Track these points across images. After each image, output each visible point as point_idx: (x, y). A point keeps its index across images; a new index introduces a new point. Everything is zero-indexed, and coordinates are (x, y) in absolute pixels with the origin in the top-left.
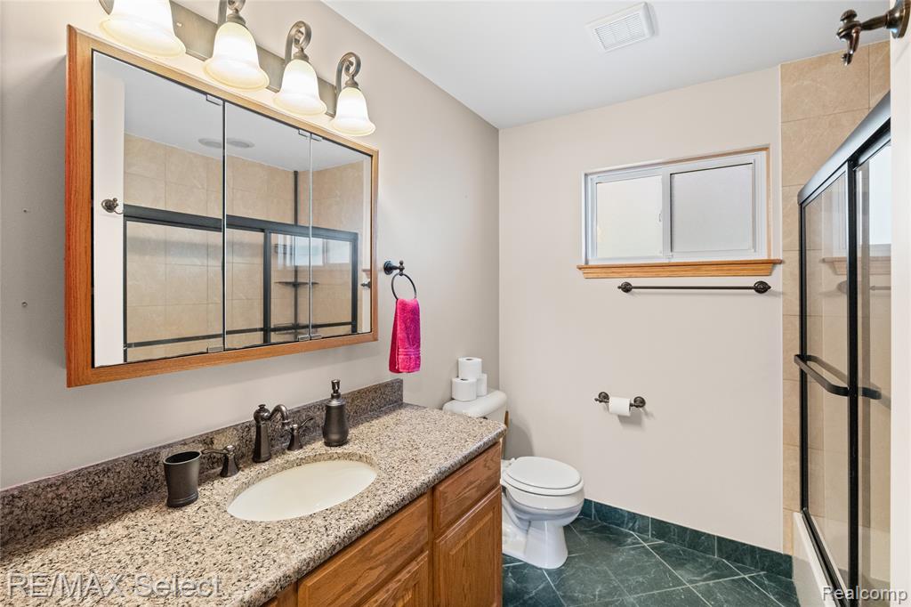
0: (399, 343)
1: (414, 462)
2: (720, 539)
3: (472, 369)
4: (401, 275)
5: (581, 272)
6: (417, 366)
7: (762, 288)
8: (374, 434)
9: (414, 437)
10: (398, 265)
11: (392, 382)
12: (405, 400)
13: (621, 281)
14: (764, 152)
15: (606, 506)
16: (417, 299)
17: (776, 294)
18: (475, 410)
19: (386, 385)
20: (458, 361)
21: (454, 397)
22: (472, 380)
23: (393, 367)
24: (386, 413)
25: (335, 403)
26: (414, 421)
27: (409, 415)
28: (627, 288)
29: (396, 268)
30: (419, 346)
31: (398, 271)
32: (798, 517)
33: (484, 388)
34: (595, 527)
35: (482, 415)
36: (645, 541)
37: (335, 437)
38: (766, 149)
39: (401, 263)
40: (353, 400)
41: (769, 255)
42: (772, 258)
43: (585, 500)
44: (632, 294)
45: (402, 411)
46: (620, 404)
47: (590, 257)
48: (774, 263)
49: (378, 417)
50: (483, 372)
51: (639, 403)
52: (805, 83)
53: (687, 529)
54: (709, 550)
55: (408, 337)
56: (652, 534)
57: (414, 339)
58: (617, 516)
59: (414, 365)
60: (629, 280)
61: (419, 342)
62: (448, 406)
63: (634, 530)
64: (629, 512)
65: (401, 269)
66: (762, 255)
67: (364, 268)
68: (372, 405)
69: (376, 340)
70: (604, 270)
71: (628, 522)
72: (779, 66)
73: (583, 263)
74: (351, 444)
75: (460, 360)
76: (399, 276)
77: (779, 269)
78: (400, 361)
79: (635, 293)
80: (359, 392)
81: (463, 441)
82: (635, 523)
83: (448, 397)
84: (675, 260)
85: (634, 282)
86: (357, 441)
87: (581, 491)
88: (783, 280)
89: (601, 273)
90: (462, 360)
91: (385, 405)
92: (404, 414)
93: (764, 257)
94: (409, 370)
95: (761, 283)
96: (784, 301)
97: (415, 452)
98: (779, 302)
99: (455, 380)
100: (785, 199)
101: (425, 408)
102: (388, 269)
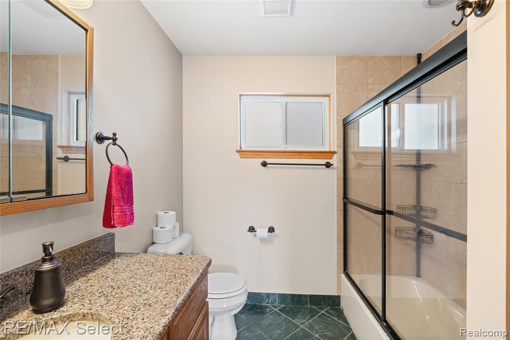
0: (114, 202)
1: (147, 307)
2: (311, 296)
3: (168, 219)
4: (115, 144)
5: (238, 154)
6: (132, 221)
7: (328, 165)
8: (95, 288)
9: (138, 282)
10: (111, 136)
11: (105, 236)
12: (117, 250)
13: (262, 160)
14: (328, 98)
15: (253, 293)
16: (130, 165)
17: (334, 169)
18: (173, 249)
19: (99, 239)
20: (157, 214)
21: (154, 241)
22: (169, 227)
23: (108, 222)
24: (101, 265)
25: (47, 266)
26: (132, 267)
27: (125, 262)
28: (264, 164)
29: (108, 138)
30: (132, 204)
31: (111, 141)
32: (343, 276)
33: (177, 232)
34: (247, 308)
35: (179, 252)
36: (275, 307)
37: (47, 302)
38: (328, 96)
39: (114, 135)
40: (64, 259)
41: (330, 149)
42: (332, 150)
43: (249, 293)
44: (268, 168)
45: (117, 260)
46: (262, 232)
47: (242, 146)
48: (334, 153)
49: (93, 270)
50: (177, 221)
51: (271, 230)
52: (346, 67)
53: (295, 295)
54: (306, 303)
55: (123, 197)
56: (278, 303)
57: (128, 197)
58: (260, 297)
59: (128, 219)
60: (266, 160)
61: (132, 201)
62: (151, 249)
63: (269, 304)
64: (266, 293)
65: (115, 140)
66: (326, 149)
67: (59, 144)
68: (86, 259)
69: (92, 200)
70: (252, 153)
71: (266, 299)
72: (335, 56)
73: (239, 149)
74: (69, 304)
75: (158, 213)
76: (111, 146)
77: (335, 156)
78: (116, 217)
79: (269, 167)
80: (71, 249)
81: (184, 277)
82: (269, 299)
83: (150, 241)
84: (289, 149)
85: (268, 161)
86: (76, 300)
87: (246, 290)
88: (337, 161)
89: (250, 155)
90: (161, 213)
91: (98, 258)
92: (119, 263)
93: (327, 149)
94: (124, 224)
95: (328, 163)
96: (337, 172)
97: (145, 296)
98: (335, 172)
99: (155, 229)
100: (338, 122)
101: (138, 254)
102: (100, 139)
